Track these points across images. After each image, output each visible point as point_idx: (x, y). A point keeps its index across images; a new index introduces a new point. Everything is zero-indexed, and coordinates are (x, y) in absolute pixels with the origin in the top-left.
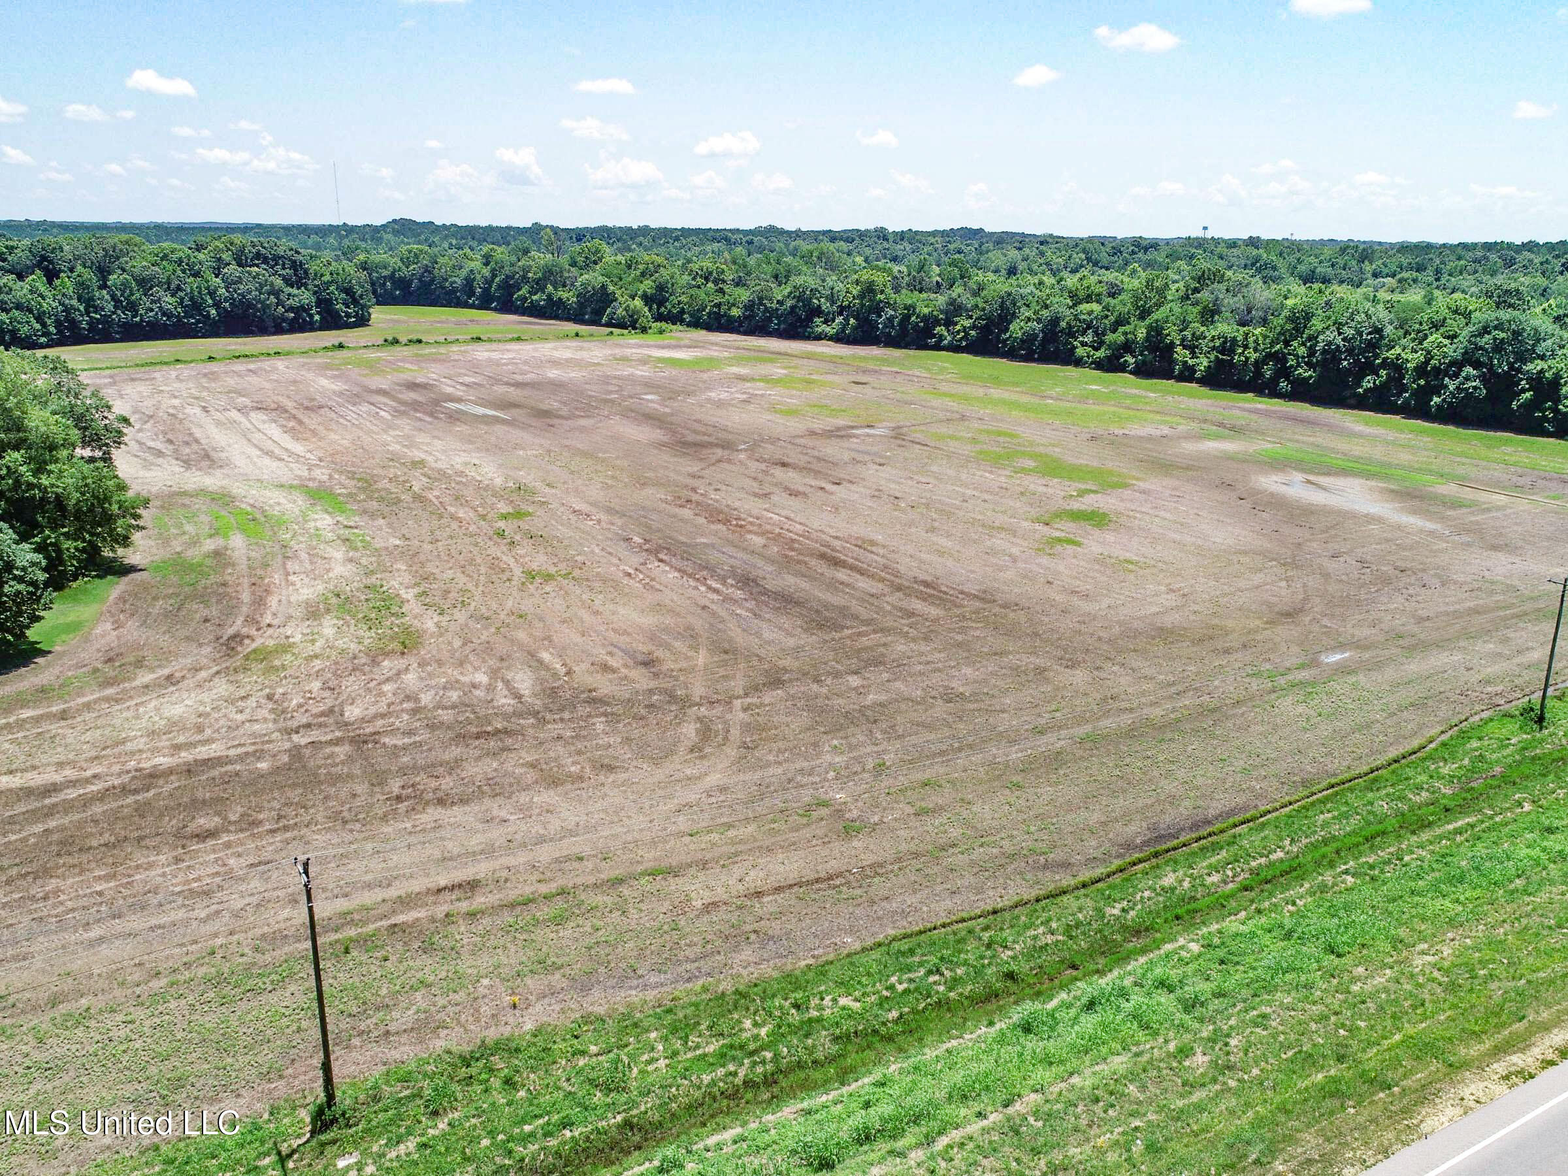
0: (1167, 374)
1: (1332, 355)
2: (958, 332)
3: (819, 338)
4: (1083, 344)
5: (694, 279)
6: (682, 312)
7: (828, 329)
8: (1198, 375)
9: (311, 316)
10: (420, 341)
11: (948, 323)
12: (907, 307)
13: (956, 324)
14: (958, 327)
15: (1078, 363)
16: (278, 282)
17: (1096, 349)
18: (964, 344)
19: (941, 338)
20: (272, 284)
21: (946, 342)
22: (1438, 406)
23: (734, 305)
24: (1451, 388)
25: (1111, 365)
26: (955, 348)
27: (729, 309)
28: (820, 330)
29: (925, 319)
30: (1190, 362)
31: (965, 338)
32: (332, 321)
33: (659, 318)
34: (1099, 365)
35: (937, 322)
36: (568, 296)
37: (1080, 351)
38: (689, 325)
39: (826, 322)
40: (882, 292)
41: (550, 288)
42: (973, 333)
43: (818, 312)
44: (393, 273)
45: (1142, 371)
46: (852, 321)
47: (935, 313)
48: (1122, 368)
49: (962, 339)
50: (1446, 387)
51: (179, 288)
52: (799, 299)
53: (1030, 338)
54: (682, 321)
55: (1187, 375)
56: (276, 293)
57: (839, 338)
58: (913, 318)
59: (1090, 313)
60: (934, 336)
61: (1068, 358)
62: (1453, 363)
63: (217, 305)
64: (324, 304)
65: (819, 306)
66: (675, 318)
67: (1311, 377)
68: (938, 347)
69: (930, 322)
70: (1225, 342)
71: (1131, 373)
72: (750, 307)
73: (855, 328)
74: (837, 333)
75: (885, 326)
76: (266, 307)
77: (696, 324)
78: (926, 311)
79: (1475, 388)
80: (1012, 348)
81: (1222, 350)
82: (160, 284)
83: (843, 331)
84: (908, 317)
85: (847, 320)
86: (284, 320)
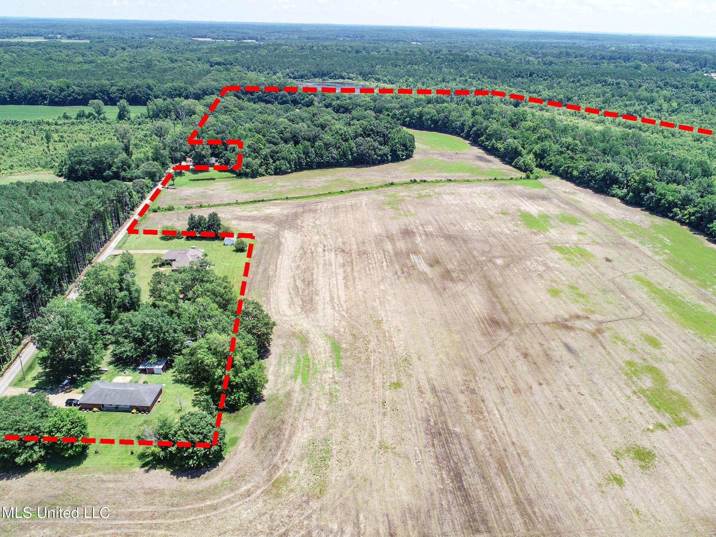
2: (686, 214)
3: (614, 196)
7: (619, 193)
9: (388, 157)
10: (425, 181)
11: (682, 208)
13: (686, 209)
14: (686, 212)
16: (376, 144)
18: (687, 221)
19: (676, 214)
20: (374, 146)
21: (678, 217)
23: (575, 169)
26: (682, 222)
27: (573, 171)
28: (615, 191)
29: (669, 203)
32: (396, 158)
33: (540, 166)
35: (676, 205)
36: (500, 145)
38: (553, 173)
39: (619, 188)
40: (651, 182)
41: (494, 141)
43: (616, 182)
46: (631, 194)
47: (676, 200)
49: (687, 218)
52: (608, 173)
54: (550, 170)
56: (374, 149)
57: (623, 199)
58: (663, 201)
60: (672, 212)
63: (352, 154)
64: (394, 152)
65: (618, 178)
66: (547, 168)
68: (672, 218)
69: (672, 205)
72: (582, 172)
73: (631, 197)
74: (622, 197)
75: (648, 200)
76: (370, 155)
77: (556, 172)
78: (671, 198)
83: (626, 197)
84: (661, 199)
85: (628, 192)
86: (376, 159)
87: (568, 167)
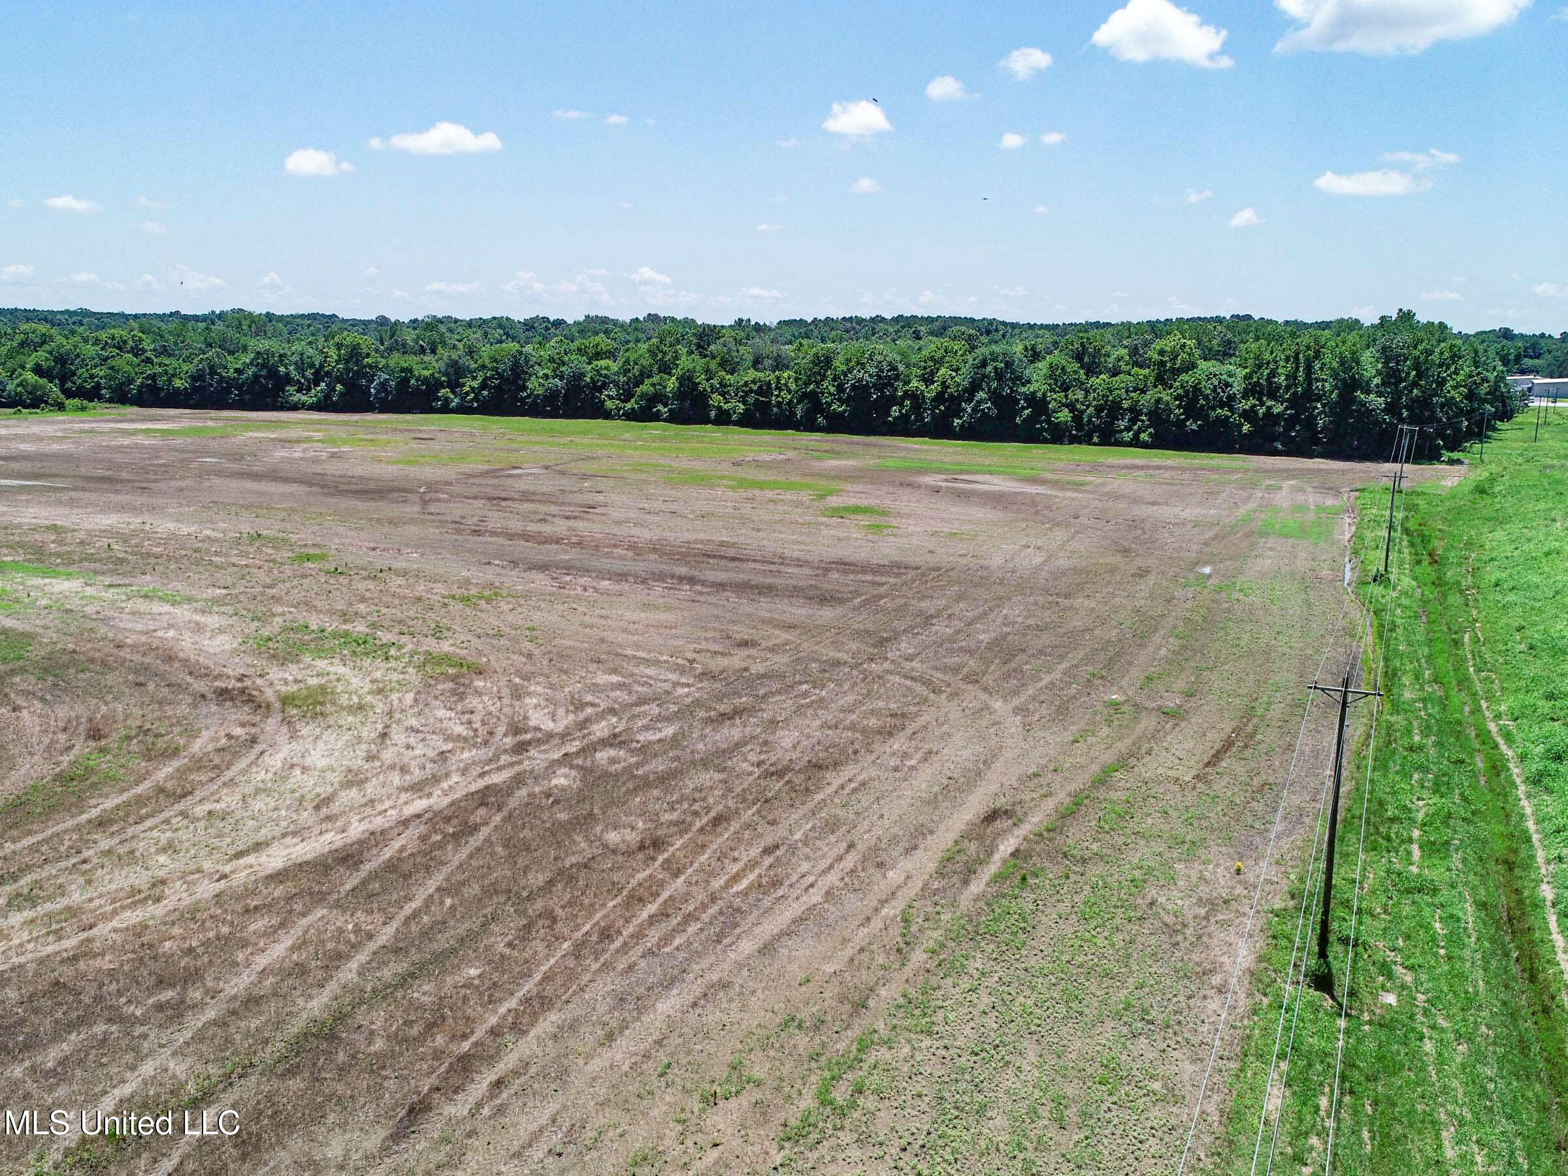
0: (706, 421)
1: (861, 389)
2: (467, 393)
3: (295, 407)
4: (611, 398)
5: (104, 349)
6: (99, 386)
7: (304, 398)
8: (734, 417)
11: (454, 385)
12: (403, 370)
13: (463, 385)
14: (467, 389)
15: (607, 415)
17: (626, 401)
18: (475, 405)
19: (447, 401)
21: (453, 404)
22: (962, 426)
23: (173, 376)
24: (969, 410)
25: (644, 415)
26: (464, 410)
27: (170, 381)
28: (295, 399)
29: (425, 381)
30: (726, 407)
31: (476, 399)
33: (69, 394)
34: (631, 416)
35: (439, 384)
37: (609, 404)
38: (110, 401)
39: (299, 391)
40: (368, 356)
42: (485, 393)
43: (288, 379)
45: (676, 418)
46: (339, 387)
47: (437, 375)
48: (656, 417)
49: (472, 400)
50: (965, 410)
52: (264, 366)
53: (552, 396)
54: (100, 398)
55: (723, 419)
57: (323, 406)
58: (413, 381)
59: (607, 368)
60: (439, 399)
61: (599, 412)
62: (965, 390)
65: (287, 374)
66: (92, 394)
67: (845, 411)
68: (445, 409)
69: (433, 386)
70: (760, 387)
71: (665, 420)
72: (196, 377)
73: (342, 395)
74: (319, 402)
75: (378, 392)
77: (121, 396)
78: (426, 373)
79: (989, 408)
80: (534, 402)
81: (760, 392)
83: (327, 397)
84: (405, 381)
85: (330, 386)
87: (153, 377)
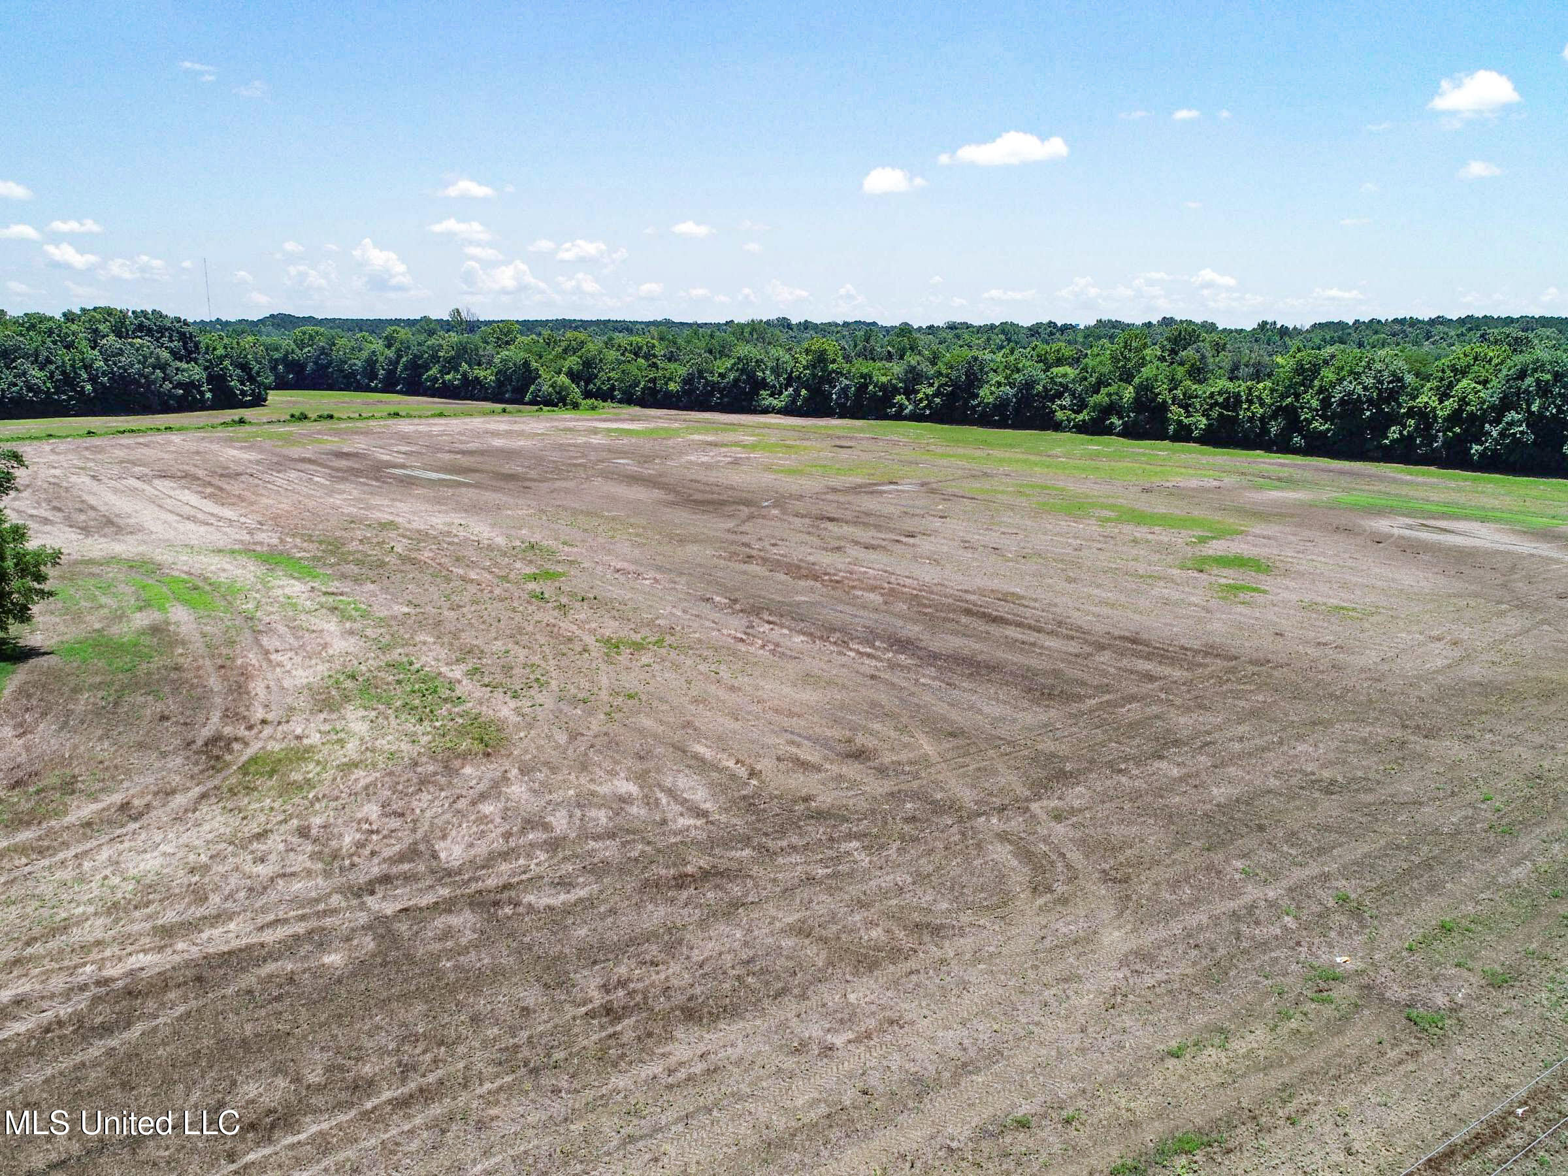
0: (1161, 435)
1: (1351, 405)
2: (921, 400)
3: (766, 411)
4: (1063, 408)
5: (623, 354)
6: (613, 388)
7: (775, 402)
8: (1196, 433)
9: (202, 394)
10: (331, 417)
11: (909, 392)
12: (863, 376)
13: (918, 392)
14: (920, 396)
15: (1057, 427)
16: (165, 355)
17: (1078, 412)
18: (928, 412)
19: (902, 407)
20: (158, 358)
21: (907, 411)
22: (1482, 455)
23: (670, 379)
24: (1495, 434)
25: (1096, 428)
26: (916, 417)
27: (666, 384)
28: (767, 403)
29: (883, 387)
30: (1186, 421)
31: (928, 406)
32: (225, 399)
33: (587, 395)
34: (1083, 429)
35: (896, 391)
36: (486, 375)
37: (1059, 415)
38: (620, 402)
39: (772, 395)
40: (834, 361)
41: (465, 366)
42: (937, 400)
43: (763, 384)
44: (286, 356)
45: (1131, 432)
46: (804, 392)
47: (894, 381)
48: (1108, 431)
49: (925, 407)
50: (1489, 433)
51: (48, 361)
52: (743, 371)
53: (1001, 405)
54: (613, 398)
55: (1183, 434)
56: (163, 367)
57: (789, 411)
58: (871, 387)
59: (1065, 375)
61: (1047, 423)
62: (1493, 407)
64: (218, 381)
65: (764, 379)
66: (606, 396)
67: (1328, 430)
69: (889, 391)
70: (1228, 399)
71: (1119, 435)
72: (688, 381)
73: (806, 400)
74: (786, 407)
75: (839, 397)
76: (150, 383)
77: (629, 399)
78: (884, 379)
79: (1522, 433)
80: (984, 413)
81: (1225, 405)
82: (26, 356)
83: (794, 401)
84: (866, 386)
85: (797, 392)
86: (172, 396)
87: (654, 380)
